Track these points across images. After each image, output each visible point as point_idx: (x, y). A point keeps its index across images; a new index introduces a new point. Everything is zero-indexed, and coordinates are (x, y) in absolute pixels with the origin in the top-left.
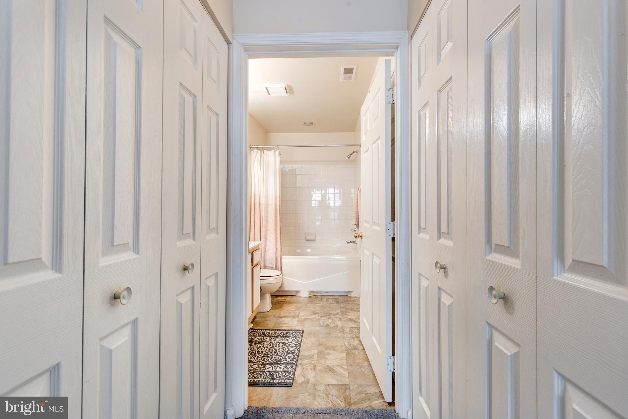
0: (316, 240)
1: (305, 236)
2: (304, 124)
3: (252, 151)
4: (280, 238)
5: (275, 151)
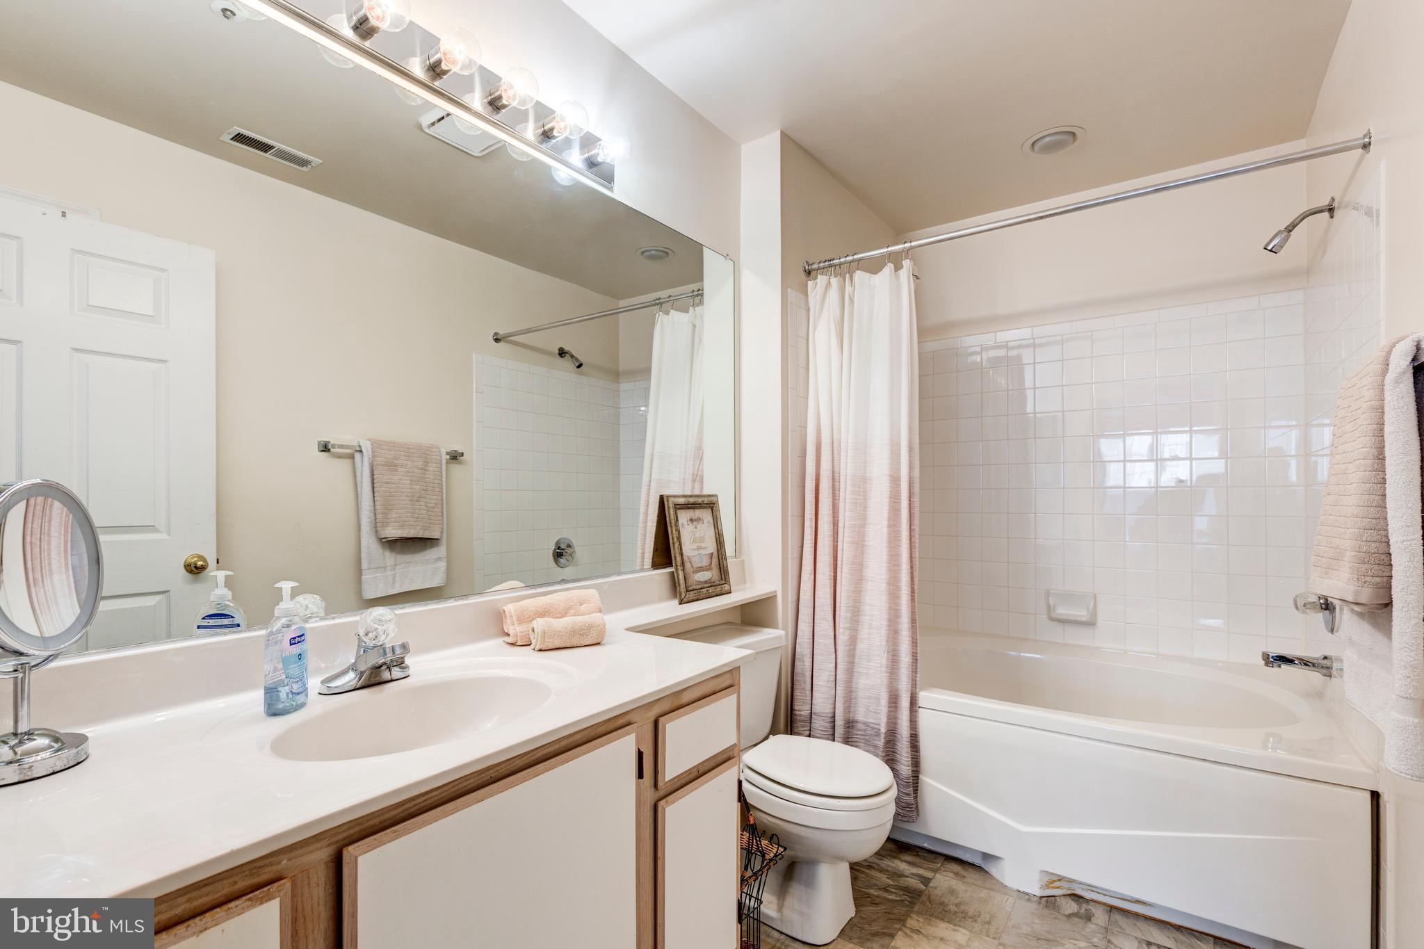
0: (1102, 620)
1: (1049, 607)
2: (1033, 144)
3: (810, 283)
4: (913, 613)
5: (898, 267)
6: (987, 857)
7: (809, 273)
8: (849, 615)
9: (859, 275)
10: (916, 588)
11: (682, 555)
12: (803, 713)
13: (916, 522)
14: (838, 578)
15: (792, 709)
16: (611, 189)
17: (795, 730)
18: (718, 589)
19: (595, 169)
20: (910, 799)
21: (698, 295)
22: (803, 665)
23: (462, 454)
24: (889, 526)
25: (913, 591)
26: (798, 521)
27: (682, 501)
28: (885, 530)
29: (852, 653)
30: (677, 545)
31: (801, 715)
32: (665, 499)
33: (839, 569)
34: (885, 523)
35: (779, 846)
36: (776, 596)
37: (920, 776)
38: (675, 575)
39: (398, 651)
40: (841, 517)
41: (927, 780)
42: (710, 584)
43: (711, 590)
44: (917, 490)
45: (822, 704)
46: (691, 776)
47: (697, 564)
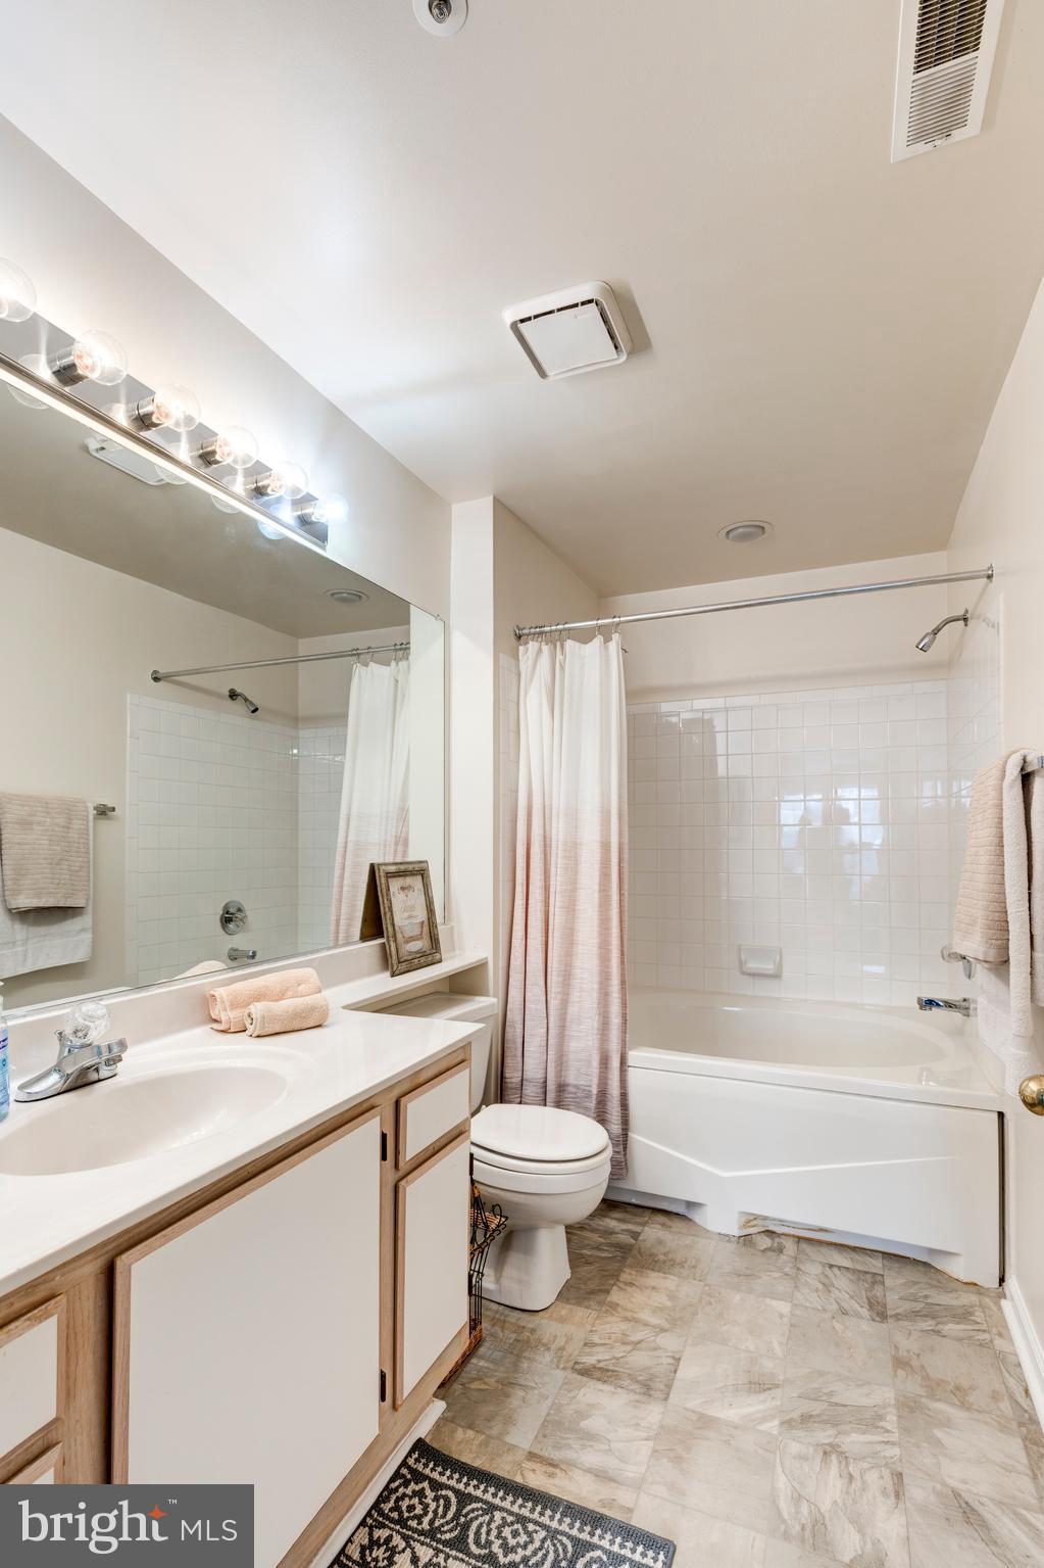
0: (786, 973)
1: (740, 960)
2: (728, 532)
3: (521, 648)
4: (623, 975)
5: (607, 640)
6: (690, 1205)
7: (519, 637)
8: (561, 979)
9: (569, 644)
10: (625, 950)
11: (393, 925)
12: (513, 1080)
13: (626, 887)
14: (550, 942)
15: (502, 1077)
16: (324, 548)
17: (506, 1098)
18: (430, 958)
19: (307, 526)
20: (620, 1157)
21: (403, 649)
22: (515, 1032)
23: (114, 809)
24: (600, 891)
25: (622, 954)
26: (509, 885)
27: (393, 869)
28: (596, 895)
29: (563, 1018)
30: (388, 915)
31: (511, 1083)
32: (376, 868)
33: (550, 934)
34: (596, 887)
35: (501, 1216)
36: (487, 962)
37: (630, 1134)
38: (387, 946)
39: (115, 1049)
40: (552, 882)
41: (635, 1137)
42: (423, 954)
43: (422, 960)
44: (626, 856)
45: (533, 1069)
46: (427, 1155)
47: (408, 934)
